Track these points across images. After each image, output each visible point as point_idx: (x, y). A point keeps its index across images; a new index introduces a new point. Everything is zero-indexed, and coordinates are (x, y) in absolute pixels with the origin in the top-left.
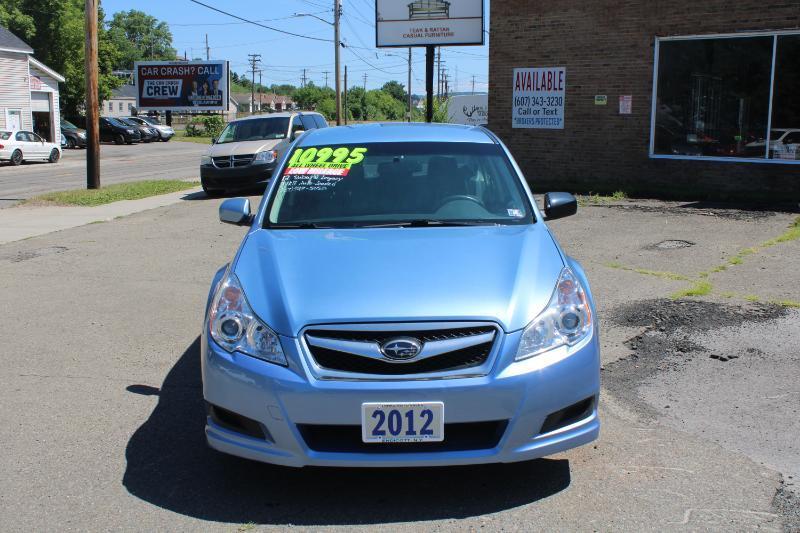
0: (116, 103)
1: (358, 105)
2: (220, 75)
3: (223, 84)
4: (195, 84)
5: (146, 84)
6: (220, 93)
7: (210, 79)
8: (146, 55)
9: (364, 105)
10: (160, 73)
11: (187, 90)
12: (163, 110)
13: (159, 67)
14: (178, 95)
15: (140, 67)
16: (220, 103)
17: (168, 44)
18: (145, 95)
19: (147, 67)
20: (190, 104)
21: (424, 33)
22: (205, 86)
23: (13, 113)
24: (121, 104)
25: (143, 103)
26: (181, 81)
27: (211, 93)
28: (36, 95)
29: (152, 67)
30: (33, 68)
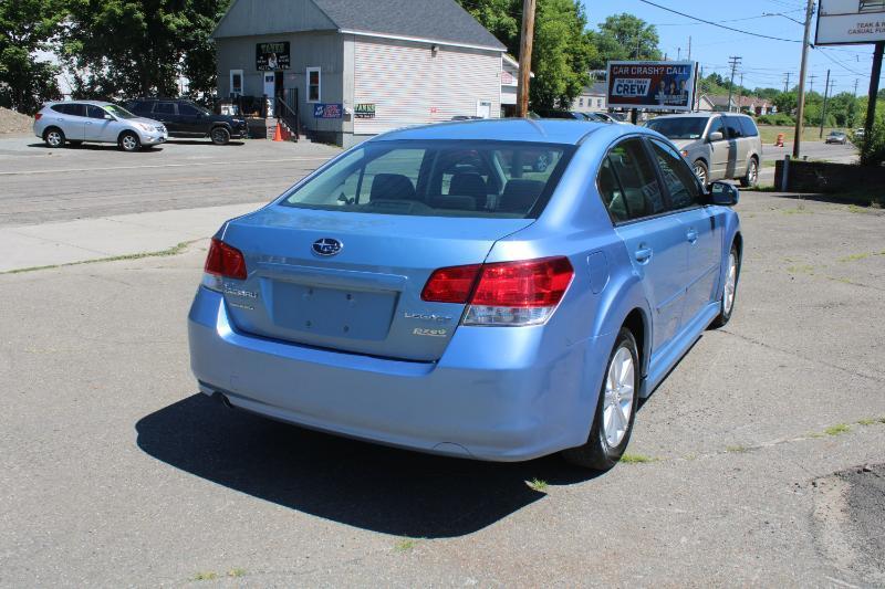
0: (586, 99)
1: (845, 112)
2: (689, 76)
3: (689, 86)
4: (663, 83)
5: (616, 82)
6: (687, 93)
7: (677, 80)
8: (633, 55)
9: (851, 111)
10: (631, 72)
11: (654, 89)
12: (631, 106)
13: (630, 66)
14: (646, 94)
15: (612, 66)
16: (685, 104)
17: (654, 46)
18: (615, 93)
19: (619, 66)
20: (657, 103)
21: (874, 29)
22: (672, 86)
23: (484, 104)
24: (590, 101)
25: (612, 100)
26: (649, 81)
27: (677, 93)
28: (506, 89)
29: (624, 66)
30: (506, 64)
